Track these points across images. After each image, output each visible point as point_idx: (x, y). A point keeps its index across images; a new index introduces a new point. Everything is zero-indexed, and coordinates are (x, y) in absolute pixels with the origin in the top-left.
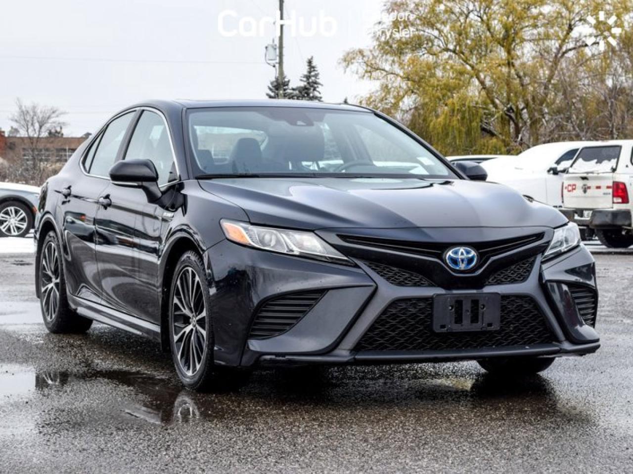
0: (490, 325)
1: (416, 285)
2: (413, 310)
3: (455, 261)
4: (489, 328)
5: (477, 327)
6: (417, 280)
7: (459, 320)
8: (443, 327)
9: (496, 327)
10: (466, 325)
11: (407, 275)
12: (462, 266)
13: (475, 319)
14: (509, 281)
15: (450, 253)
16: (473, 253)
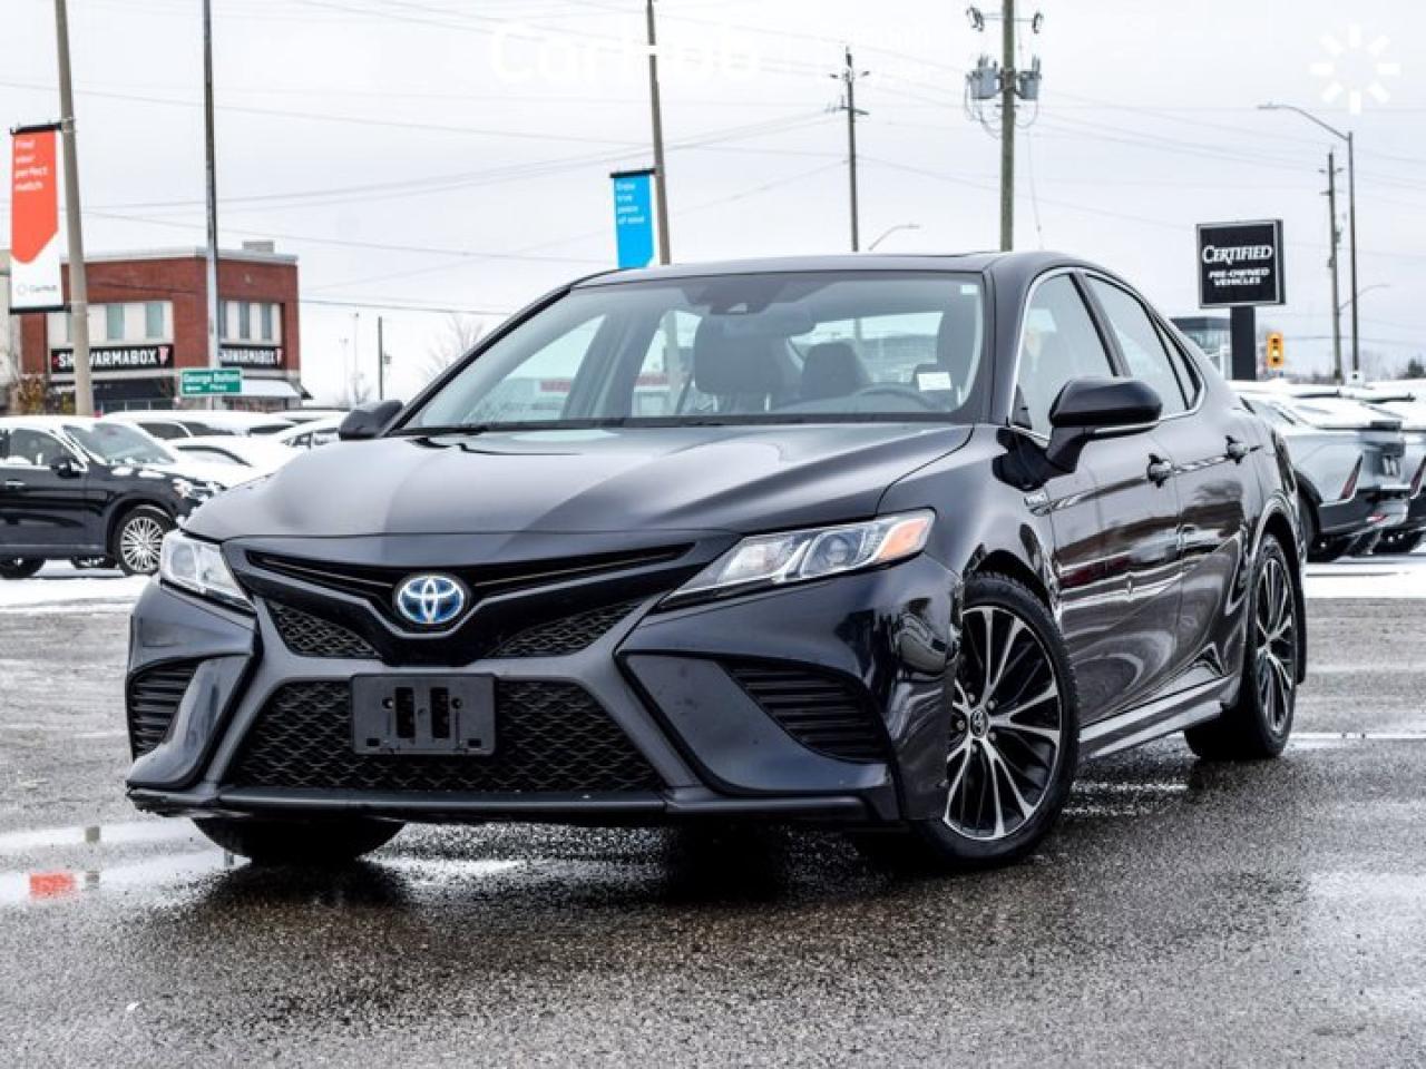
0: (475, 743)
1: (347, 654)
2: (323, 708)
3: (414, 607)
4: (474, 751)
5: (445, 747)
6: (348, 643)
7: (406, 729)
8: (373, 742)
9: (487, 749)
10: (424, 742)
11: (332, 634)
12: (430, 617)
13: (440, 730)
14: (548, 650)
15: (406, 589)
16: (456, 588)
